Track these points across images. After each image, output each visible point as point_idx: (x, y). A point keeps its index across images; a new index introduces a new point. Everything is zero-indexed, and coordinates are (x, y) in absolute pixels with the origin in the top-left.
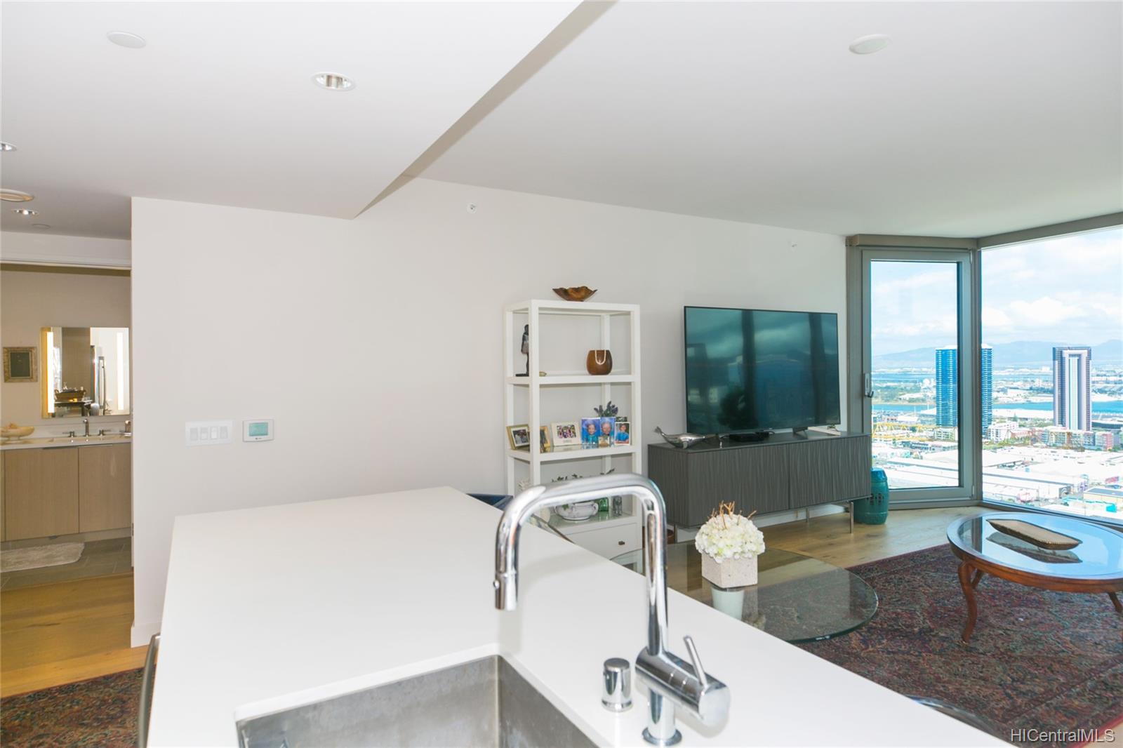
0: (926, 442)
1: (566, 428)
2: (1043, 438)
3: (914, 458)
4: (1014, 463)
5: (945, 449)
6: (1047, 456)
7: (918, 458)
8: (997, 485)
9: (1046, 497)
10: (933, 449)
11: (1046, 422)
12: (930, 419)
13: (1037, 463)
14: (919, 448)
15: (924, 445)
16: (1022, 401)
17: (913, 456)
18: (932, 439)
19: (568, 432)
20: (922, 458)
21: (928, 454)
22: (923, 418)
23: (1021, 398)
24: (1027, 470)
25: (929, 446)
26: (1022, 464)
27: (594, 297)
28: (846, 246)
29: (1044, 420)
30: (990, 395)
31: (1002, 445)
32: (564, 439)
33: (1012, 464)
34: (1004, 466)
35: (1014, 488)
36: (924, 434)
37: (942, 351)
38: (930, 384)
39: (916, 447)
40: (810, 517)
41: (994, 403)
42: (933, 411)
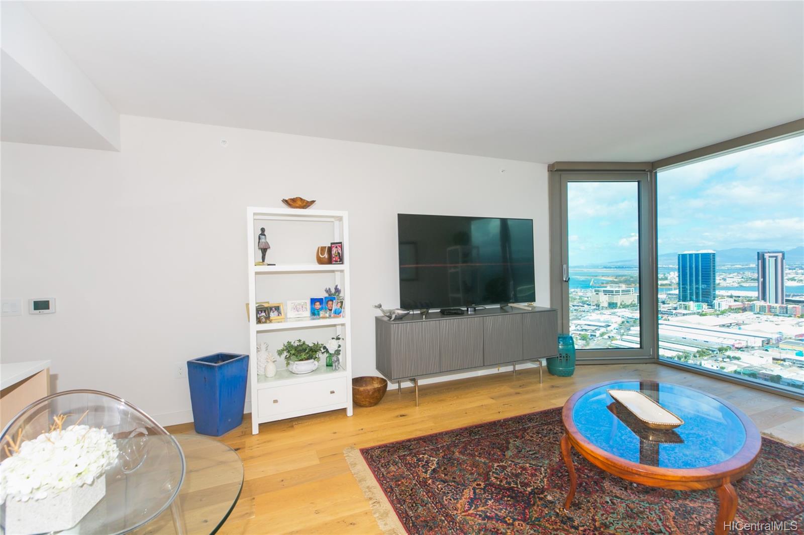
0: (672, 311)
1: (299, 304)
2: (751, 309)
3: (664, 320)
4: (731, 324)
5: (684, 315)
6: (753, 320)
7: (666, 320)
8: (719, 337)
9: (753, 346)
10: (676, 315)
11: (752, 299)
12: (675, 296)
13: (746, 324)
14: (667, 314)
15: (670, 312)
16: (737, 285)
17: (663, 319)
18: (675, 309)
19: (301, 307)
20: (669, 320)
21: (673, 318)
22: (670, 296)
23: (735, 284)
24: (740, 329)
25: (674, 313)
26: (737, 324)
27: (313, 206)
28: (548, 171)
29: (751, 297)
30: (715, 282)
31: (723, 313)
32: (297, 313)
33: (729, 325)
34: (724, 326)
35: (730, 340)
36: (670, 305)
37: (682, 254)
38: (674, 275)
39: (665, 314)
40: (516, 369)
41: (717, 287)
42: (677, 292)
